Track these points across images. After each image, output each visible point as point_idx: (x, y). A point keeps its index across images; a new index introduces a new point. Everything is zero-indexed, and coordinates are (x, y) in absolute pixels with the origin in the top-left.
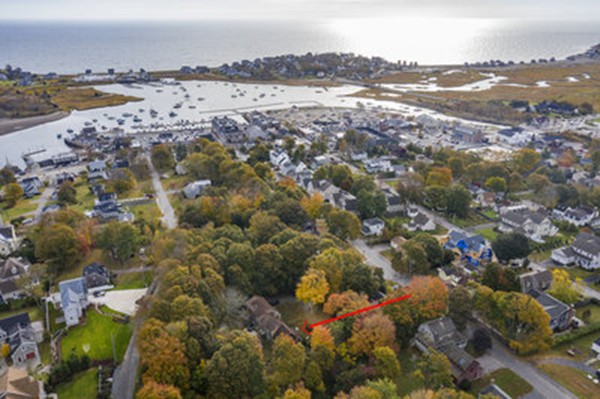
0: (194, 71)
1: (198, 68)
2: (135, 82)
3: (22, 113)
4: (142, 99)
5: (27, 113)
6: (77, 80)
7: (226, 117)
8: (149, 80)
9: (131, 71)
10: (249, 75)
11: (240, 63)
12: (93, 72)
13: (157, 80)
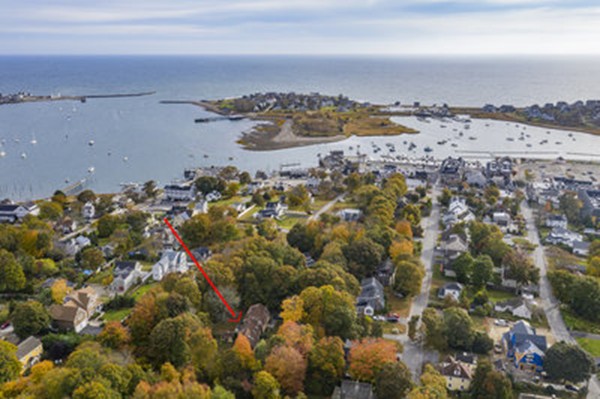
0: (498, 109)
1: (503, 107)
2: (429, 116)
3: (311, 134)
4: (418, 132)
5: (315, 133)
6: (382, 110)
7: (460, 159)
8: (445, 116)
9: (434, 106)
10: (552, 118)
11: (555, 104)
12: (402, 104)
13: (452, 116)
